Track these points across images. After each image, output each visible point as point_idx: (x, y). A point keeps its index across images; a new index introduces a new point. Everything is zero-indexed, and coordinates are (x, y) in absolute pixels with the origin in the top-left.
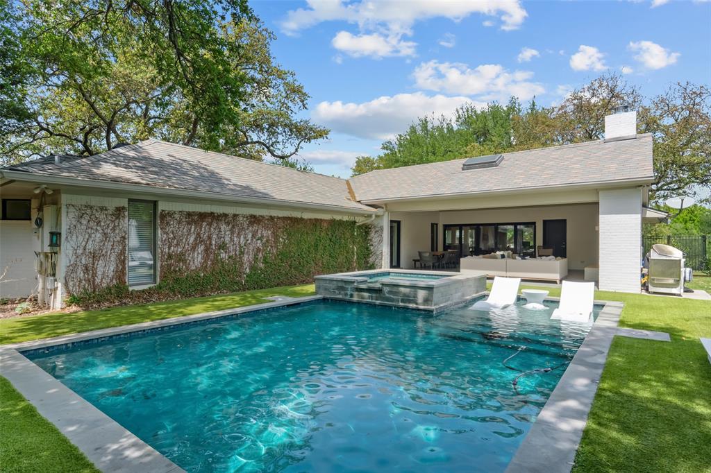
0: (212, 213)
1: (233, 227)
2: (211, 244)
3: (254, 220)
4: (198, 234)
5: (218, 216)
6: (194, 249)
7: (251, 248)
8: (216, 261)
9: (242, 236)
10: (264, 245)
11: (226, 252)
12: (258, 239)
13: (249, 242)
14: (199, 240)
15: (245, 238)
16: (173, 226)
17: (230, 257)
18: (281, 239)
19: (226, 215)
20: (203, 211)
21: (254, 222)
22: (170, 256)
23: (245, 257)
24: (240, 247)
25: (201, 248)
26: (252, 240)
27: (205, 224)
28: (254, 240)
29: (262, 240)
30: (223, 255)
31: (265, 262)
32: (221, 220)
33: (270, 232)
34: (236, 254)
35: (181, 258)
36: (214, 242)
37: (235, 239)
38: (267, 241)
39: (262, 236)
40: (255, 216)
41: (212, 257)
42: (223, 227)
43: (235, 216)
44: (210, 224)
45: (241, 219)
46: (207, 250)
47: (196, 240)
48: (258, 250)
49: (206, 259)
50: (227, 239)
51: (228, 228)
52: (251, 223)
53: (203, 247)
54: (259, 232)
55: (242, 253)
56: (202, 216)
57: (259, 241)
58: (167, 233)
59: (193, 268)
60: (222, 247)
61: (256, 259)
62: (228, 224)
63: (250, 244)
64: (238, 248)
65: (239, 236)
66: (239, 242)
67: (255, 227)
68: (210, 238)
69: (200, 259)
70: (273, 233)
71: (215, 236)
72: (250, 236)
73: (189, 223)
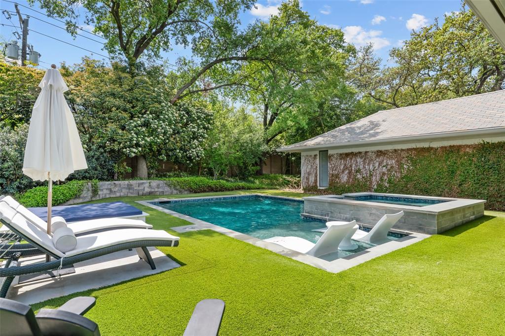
0: (352, 152)
1: (365, 159)
2: (352, 170)
3: (380, 153)
4: (345, 164)
5: (356, 154)
6: (343, 172)
7: (378, 172)
8: (355, 179)
9: (371, 165)
10: (389, 170)
11: (360, 175)
12: (384, 166)
13: (376, 168)
14: (346, 168)
15: (373, 166)
16: (334, 161)
17: (363, 177)
18: (405, 166)
19: (360, 153)
20: (347, 152)
21: (380, 155)
22: (333, 175)
23: (374, 178)
24: (370, 171)
25: (347, 172)
26: (379, 167)
27: (348, 159)
28: (381, 167)
29: (387, 167)
30: (359, 176)
31: (390, 182)
32: (357, 156)
33: (394, 161)
34: (367, 176)
35: (337, 176)
36: (353, 169)
37: (367, 167)
38: (392, 167)
39: (387, 165)
40: (381, 151)
41: (352, 177)
42: (359, 160)
43: (366, 152)
44: (351, 159)
45: (371, 153)
46: (350, 173)
47: (344, 167)
48: (384, 174)
49: (349, 177)
50: (361, 167)
51: (361, 160)
52: (378, 156)
53: (347, 171)
54: (385, 161)
55: (371, 175)
56: (347, 155)
57: (385, 168)
58: (332, 165)
59: (343, 182)
60: (358, 171)
61: (381, 180)
62: (361, 158)
63: (377, 169)
64: (368, 172)
65: (369, 164)
66: (369, 168)
67: (381, 158)
68: (351, 166)
69: (346, 177)
70: (397, 161)
71: (354, 165)
72: (377, 164)
73: (341, 159)
